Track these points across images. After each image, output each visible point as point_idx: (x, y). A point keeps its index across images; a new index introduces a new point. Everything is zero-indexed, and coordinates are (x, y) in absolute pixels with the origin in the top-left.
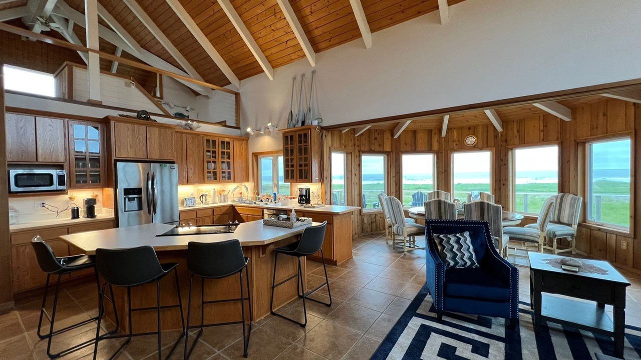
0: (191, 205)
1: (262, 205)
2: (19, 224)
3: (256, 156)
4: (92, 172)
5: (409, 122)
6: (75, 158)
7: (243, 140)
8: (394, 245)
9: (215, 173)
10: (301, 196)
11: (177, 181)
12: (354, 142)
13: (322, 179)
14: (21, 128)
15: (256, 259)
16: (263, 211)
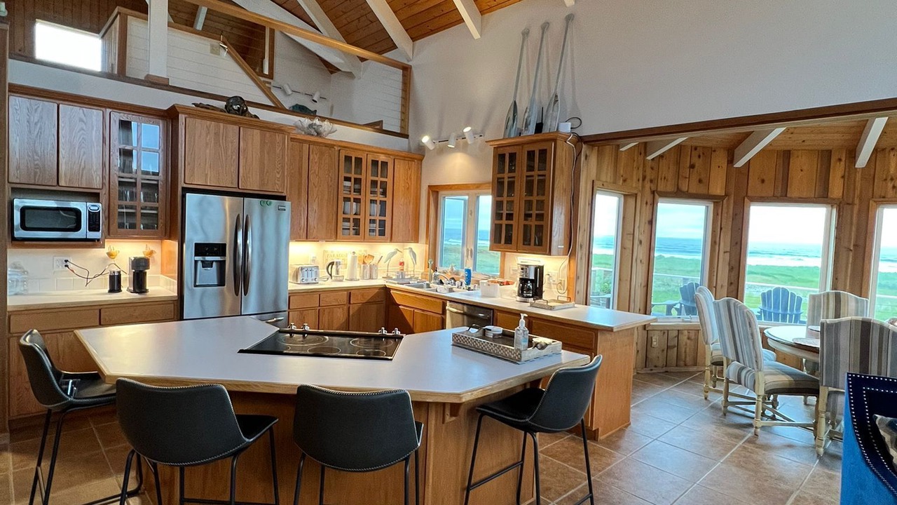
0: (310, 281)
1: (442, 291)
2: (28, 295)
3: (435, 191)
4: (145, 208)
5: (778, 131)
6: (119, 182)
7: (412, 159)
8: (725, 407)
9: (357, 222)
10: (524, 281)
11: (289, 236)
12: (644, 171)
13: (571, 247)
14: (36, 124)
15: (436, 424)
16: (444, 305)
